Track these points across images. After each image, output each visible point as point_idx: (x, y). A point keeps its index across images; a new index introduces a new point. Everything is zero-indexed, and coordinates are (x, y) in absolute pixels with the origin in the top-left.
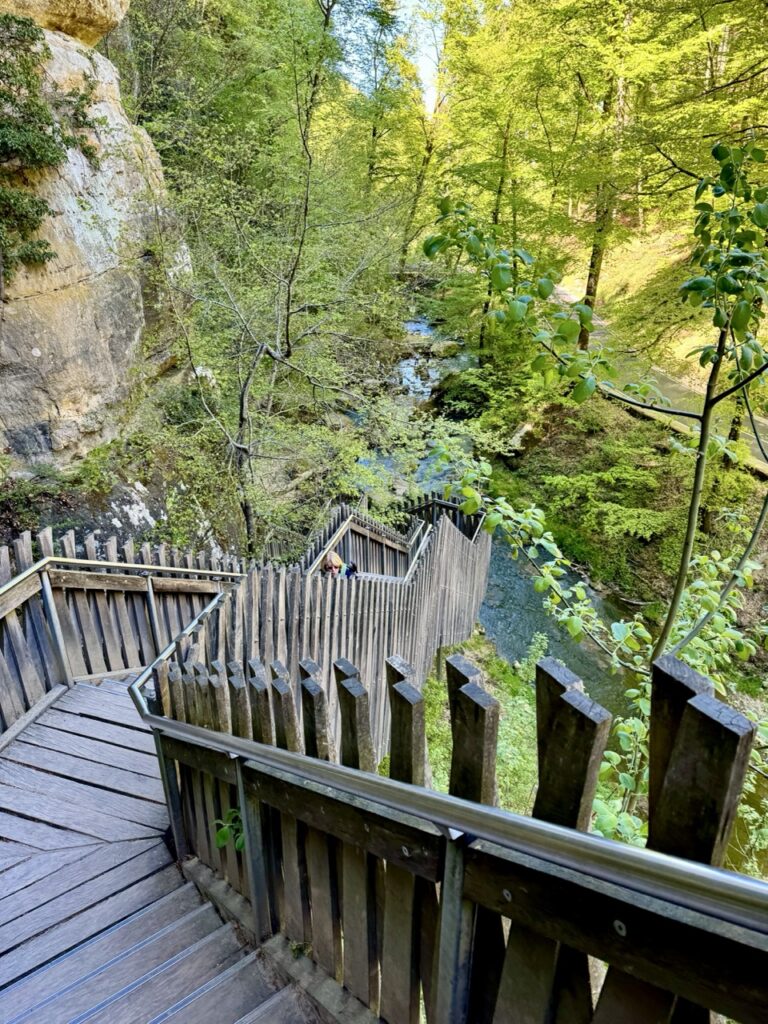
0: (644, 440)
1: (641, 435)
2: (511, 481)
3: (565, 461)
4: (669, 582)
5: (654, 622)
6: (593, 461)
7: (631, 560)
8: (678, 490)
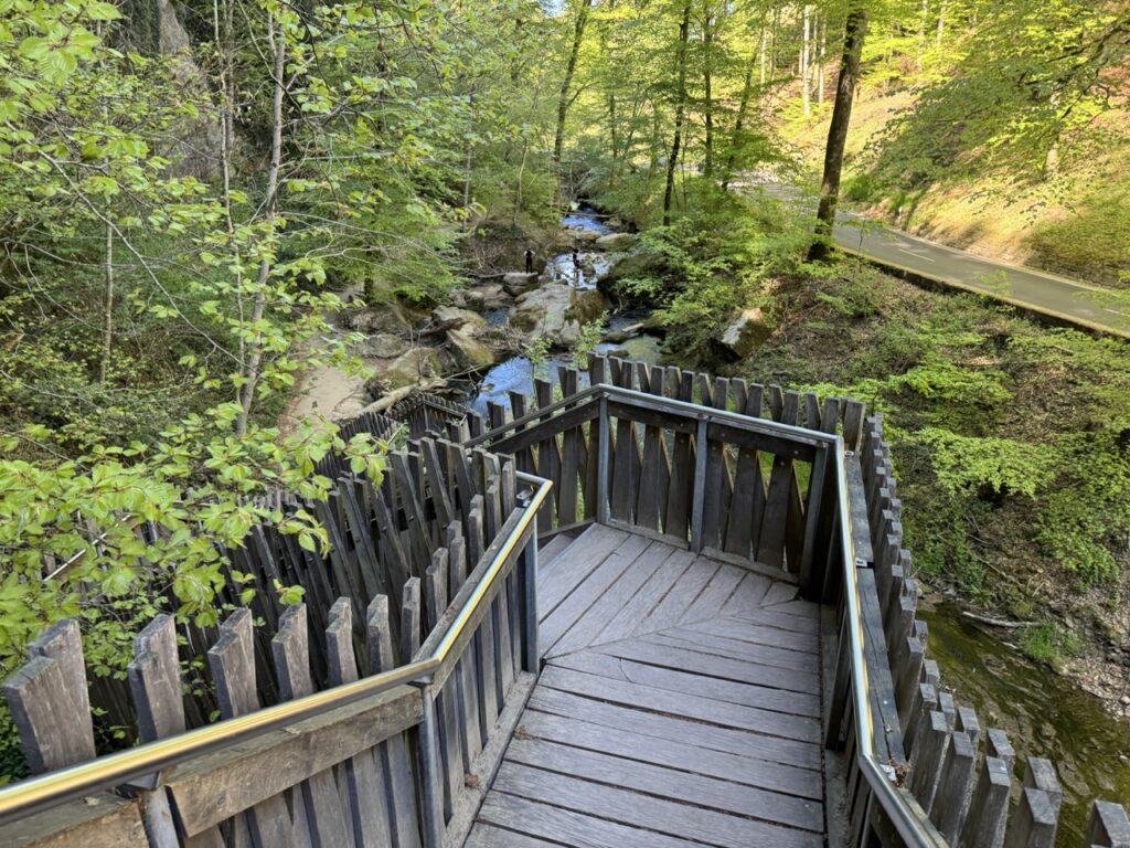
0: (958, 323)
3: (815, 365)
4: (1061, 582)
5: (1049, 666)
6: (868, 361)
7: (974, 537)
8: (1043, 406)
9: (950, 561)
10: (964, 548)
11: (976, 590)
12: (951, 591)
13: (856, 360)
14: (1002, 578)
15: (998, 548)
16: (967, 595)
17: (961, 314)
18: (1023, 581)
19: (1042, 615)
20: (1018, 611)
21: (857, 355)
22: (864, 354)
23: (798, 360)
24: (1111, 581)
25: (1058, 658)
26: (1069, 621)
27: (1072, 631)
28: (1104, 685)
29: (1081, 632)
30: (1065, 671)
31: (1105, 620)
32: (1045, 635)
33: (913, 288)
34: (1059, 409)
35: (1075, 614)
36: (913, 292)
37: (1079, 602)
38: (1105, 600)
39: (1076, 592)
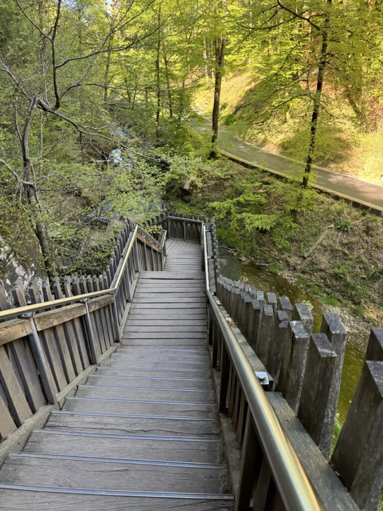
0: (255, 179)
1: (253, 177)
2: (187, 208)
3: (214, 195)
4: (279, 252)
5: (276, 274)
6: (229, 193)
7: (258, 243)
8: (276, 203)
9: (252, 250)
10: (256, 246)
11: (258, 257)
12: (253, 259)
13: (226, 193)
14: (265, 253)
15: (264, 245)
16: (257, 259)
17: (255, 176)
18: (270, 253)
19: (275, 261)
20: (268, 261)
21: (226, 191)
22: (228, 190)
23: (209, 194)
24: (290, 250)
25: (278, 271)
26: (281, 262)
27: (281, 264)
28: (288, 276)
29: (283, 264)
30: (279, 274)
31: (289, 260)
32: (275, 266)
33: (242, 167)
34: (280, 204)
35: (282, 260)
36: (242, 168)
37: (283, 256)
38: (289, 255)
39: (282, 254)
